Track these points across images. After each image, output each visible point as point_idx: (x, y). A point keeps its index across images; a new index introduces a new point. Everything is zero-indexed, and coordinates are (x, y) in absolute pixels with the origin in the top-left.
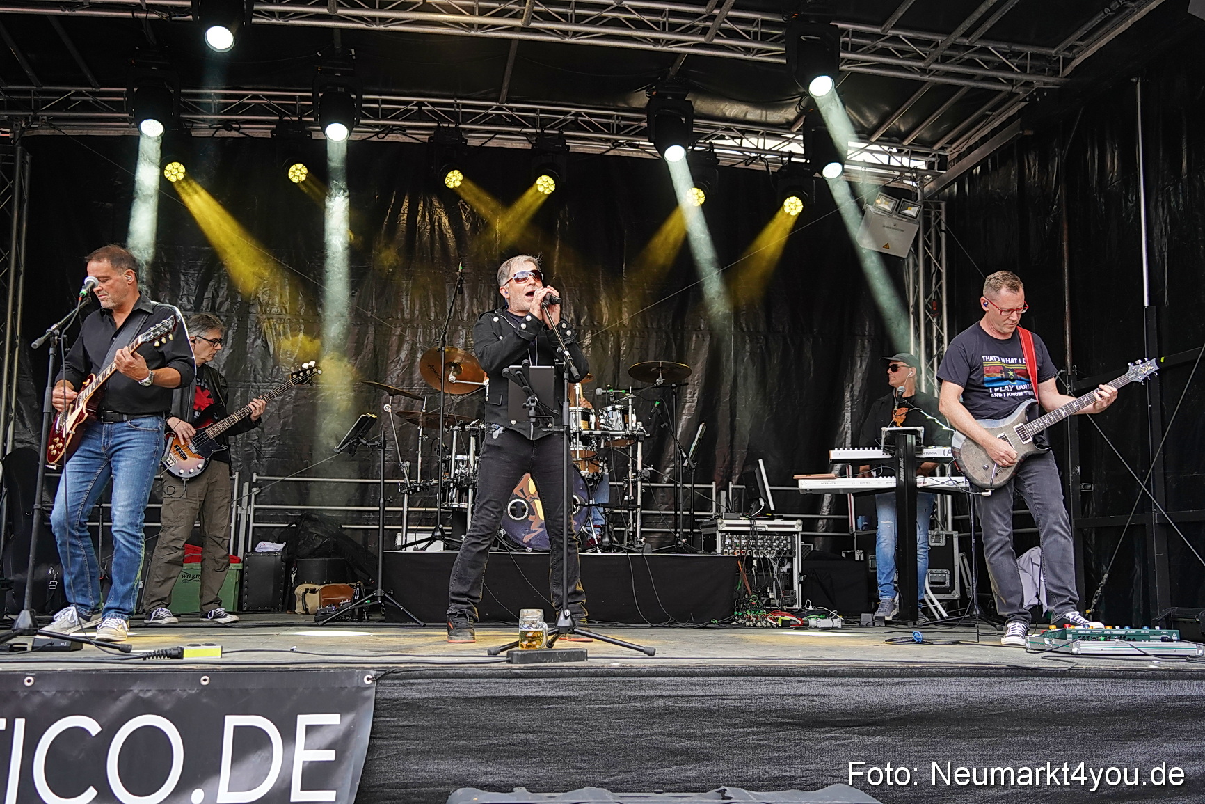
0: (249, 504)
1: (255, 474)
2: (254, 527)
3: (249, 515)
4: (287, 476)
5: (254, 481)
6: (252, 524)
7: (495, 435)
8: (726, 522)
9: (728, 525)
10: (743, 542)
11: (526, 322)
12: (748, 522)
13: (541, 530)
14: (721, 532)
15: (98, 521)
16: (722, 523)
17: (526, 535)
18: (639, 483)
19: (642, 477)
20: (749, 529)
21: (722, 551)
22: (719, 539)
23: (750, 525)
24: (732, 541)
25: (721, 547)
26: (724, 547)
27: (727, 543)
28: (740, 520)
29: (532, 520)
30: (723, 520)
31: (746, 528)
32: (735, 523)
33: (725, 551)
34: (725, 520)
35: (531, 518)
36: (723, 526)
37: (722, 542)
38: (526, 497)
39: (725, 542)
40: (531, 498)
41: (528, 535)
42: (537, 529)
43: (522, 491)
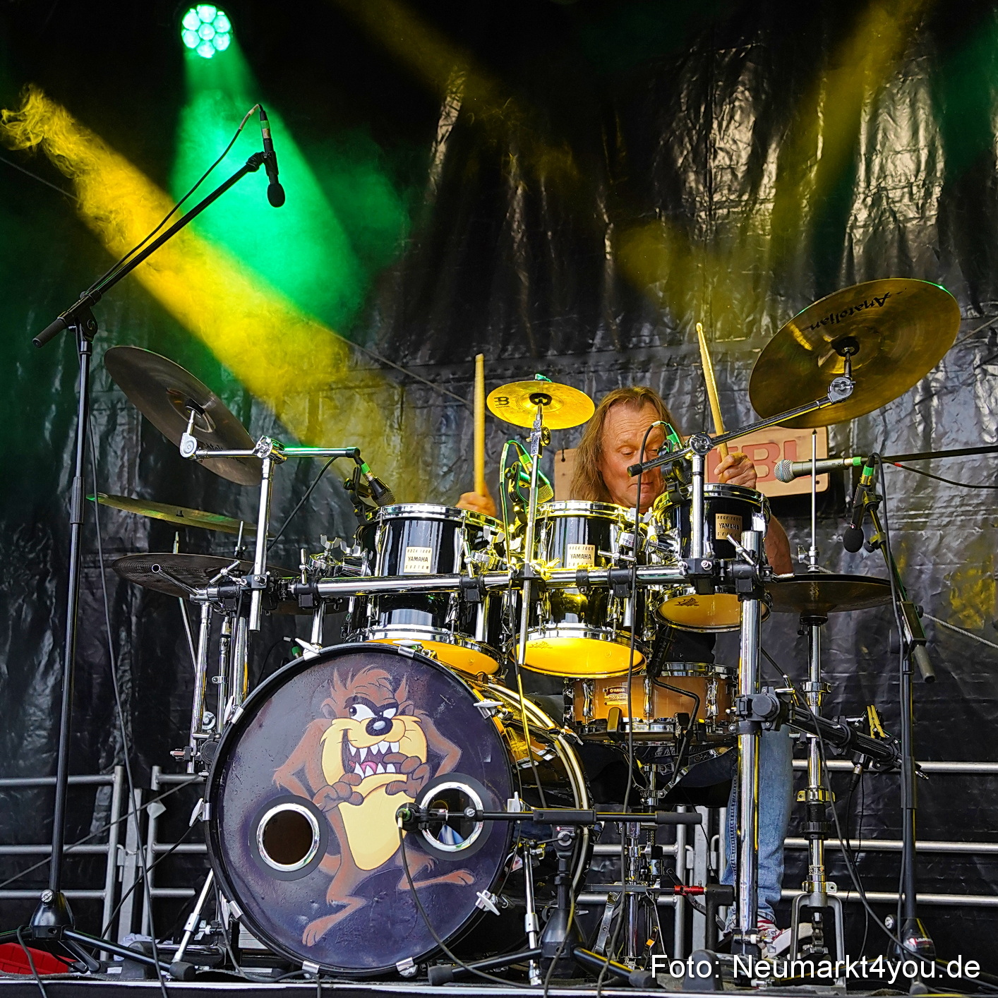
1: (155, 768)
3: (144, 868)
5: (154, 787)
13: (359, 903)
17: (311, 920)
18: (745, 743)
19: (755, 718)
40: (328, 796)
41: (318, 921)
42: (345, 901)
43: (300, 774)
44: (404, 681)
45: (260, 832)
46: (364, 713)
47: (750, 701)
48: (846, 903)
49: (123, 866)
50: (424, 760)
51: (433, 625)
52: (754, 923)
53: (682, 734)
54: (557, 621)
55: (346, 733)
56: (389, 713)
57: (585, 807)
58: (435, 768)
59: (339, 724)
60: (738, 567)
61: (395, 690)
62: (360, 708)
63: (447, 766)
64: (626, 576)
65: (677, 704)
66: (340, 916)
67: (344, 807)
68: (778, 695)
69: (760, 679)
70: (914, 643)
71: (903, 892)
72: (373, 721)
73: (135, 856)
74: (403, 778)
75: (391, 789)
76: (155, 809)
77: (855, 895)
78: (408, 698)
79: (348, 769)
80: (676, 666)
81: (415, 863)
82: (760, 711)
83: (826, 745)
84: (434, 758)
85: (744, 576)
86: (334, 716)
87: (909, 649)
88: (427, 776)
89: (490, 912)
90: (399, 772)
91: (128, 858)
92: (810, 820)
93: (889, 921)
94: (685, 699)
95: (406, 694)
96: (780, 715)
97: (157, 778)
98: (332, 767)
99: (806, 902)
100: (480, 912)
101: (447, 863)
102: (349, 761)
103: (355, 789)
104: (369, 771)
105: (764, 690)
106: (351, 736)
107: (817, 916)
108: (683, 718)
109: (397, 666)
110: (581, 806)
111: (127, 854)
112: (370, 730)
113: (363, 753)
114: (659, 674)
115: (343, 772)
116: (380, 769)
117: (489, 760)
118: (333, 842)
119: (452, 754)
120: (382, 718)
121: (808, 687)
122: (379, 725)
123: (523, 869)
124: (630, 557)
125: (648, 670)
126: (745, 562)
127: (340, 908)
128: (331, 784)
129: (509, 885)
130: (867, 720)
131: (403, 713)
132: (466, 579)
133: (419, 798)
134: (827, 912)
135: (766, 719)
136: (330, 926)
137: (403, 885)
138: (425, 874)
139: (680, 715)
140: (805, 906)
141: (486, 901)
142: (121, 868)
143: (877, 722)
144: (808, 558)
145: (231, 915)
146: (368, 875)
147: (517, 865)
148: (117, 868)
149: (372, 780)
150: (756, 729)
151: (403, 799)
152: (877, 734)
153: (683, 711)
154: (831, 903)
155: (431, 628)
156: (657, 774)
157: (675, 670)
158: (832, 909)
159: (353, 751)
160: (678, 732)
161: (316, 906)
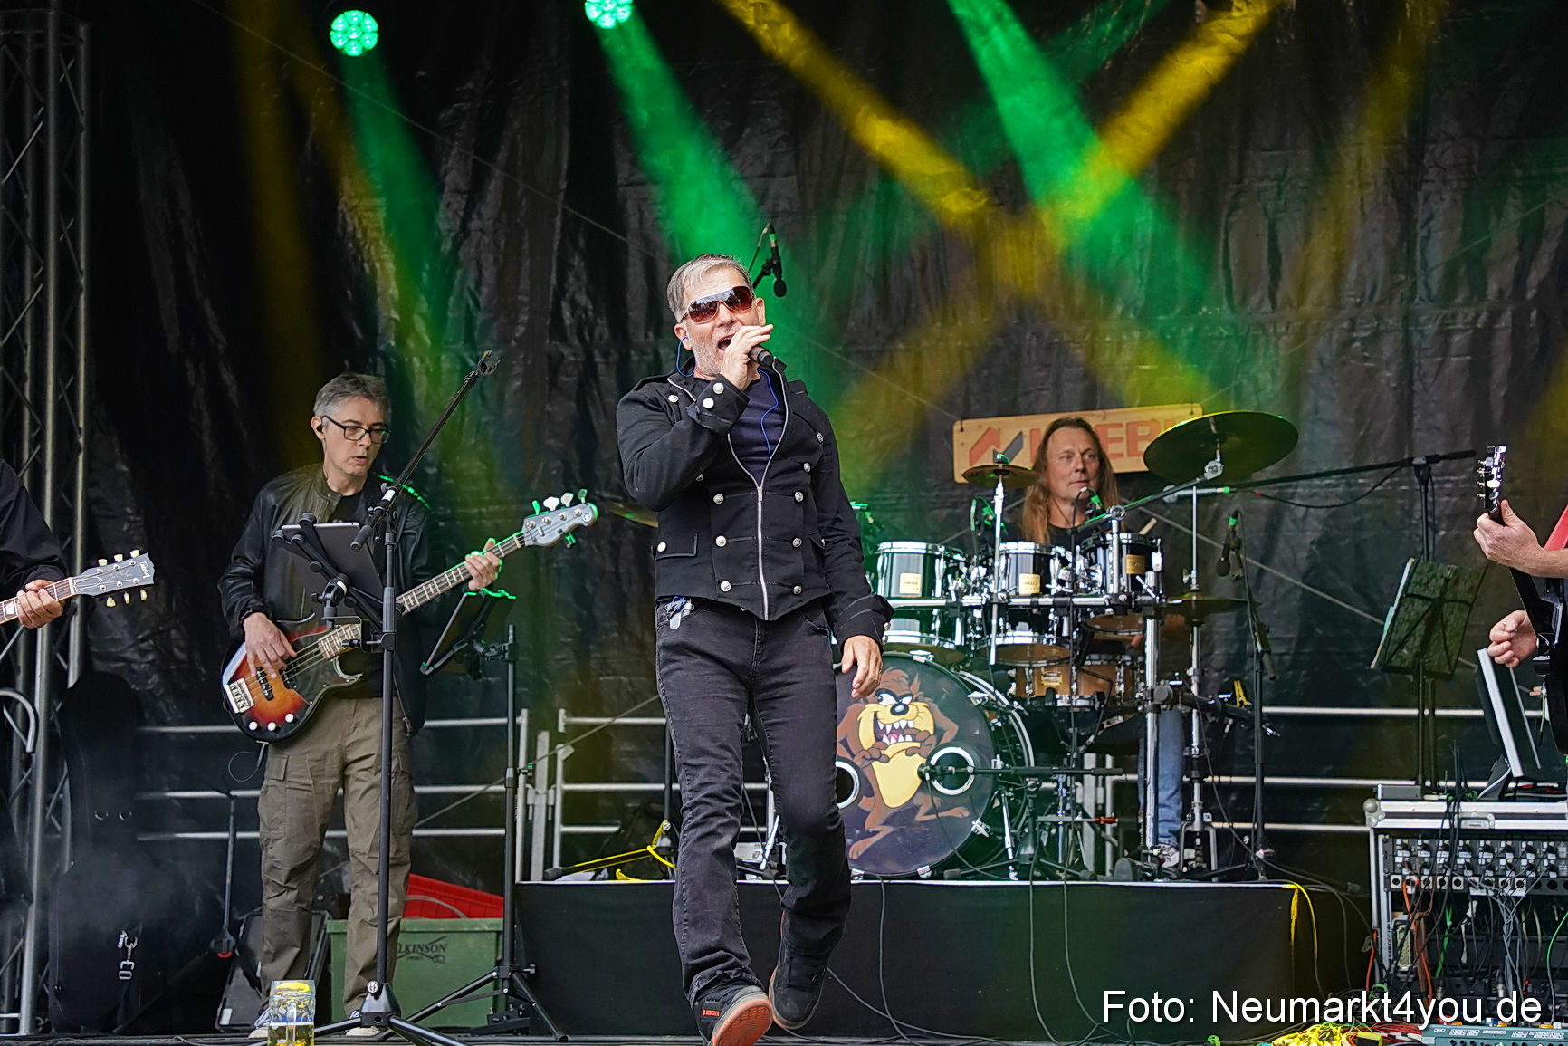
0: (551, 782)
1: (562, 712)
2: (565, 836)
3: (554, 807)
4: (616, 716)
5: (561, 729)
6: (560, 829)
7: (675, 623)
8: (1386, 807)
9: (1389, 815)
10: (1442, 857)
11: (712, 395)
12: (1442, 807)
13: (889, 829)
14: (1378, 831)
15: (227, 830)
16: (1375, 809)
17: (855, 841)
18: (1150, 716)
19: (1156, 702)
20: (1447, 825)
21: (1387, 878)
22: (1376, 850)
23: (1447, 815)
24: (1411, 855)
25: (1385, 867)
26: (1392, 868)
27: (1399, 860)
28: (1423, 800)
29: (867, 809)
30: (1377, 803)
31: (1440, 821)
32: (1410, 810)
33: (1393, 877)
34: (1383, 803)
35: (865, 804)
36: (1381, 817)
37: (1385, 858)
38: (853, 756)
39: (1395, 856)
40: (864, 757)
41: (860, 842)
42: (879, 828)
43: (846, 743)
44: (917, 677)
46: (888, 700)
47: (1152, 691)
48: (1218, 831)
49: (533, 806)
50: (932, 732)
51: (921, 631)
52: (1156, 842)
53: (1100, 708)
54: (1014, 629)
55: (876, 713)
56: (906, 700)
57: (1032, 764)
58: (939, 739)
59: (871, 708)
60: (1144, 598)
61: (910, 684)
62: (885, 696)
63: (948, 737)
64: (1066, 602)
65: (1096, 685)
66: (875, 839)
67: (875, 764)
68: (1172, 686)
69: (1160, 676)
70: (1263, 652)
71: (1256, 821)
72: (895, 706)
73: (544, 796)
74: (917, 745)
75: (909, 752)
76: (563, 752)
77: (1226, 825)
78: (920, 690)
79: (878, 739)
80: (1095, 656)
81: (925, 803)
82: (1160, 698)
83: (1204, 716)
84: (939, 732)
85: (1149, 604)
86: (867, 702)
87: (1259, 655)
88: (934, 744)
89: (982, 835)
90: (914, 740)
91: (538, 797)
92: (1192, 769)
93: (1246, 839)
94: (1100, 681)
95: (918, 687)
96: (1172, 701)
97: (564, 720)
98: (866, 737)
99: (1190, 828)
100: (973, 834)
101: (950, 802)
102: (878, 734)
103: (883, 752)
104: (893, 740)
105: (1162, 682)
106: (879, 716)
107: (1198, 841)
108: (1100, 695)
109: (912, 668)
110: (1029, 764)
111: (537, 793)
112: (893, 712)
113: (889, 728)
114: (1083, 664)
115: (874, 741)
116: (901, 738)
117: (977, 733)
118: (869, 789)
119: (951, 729)
120: (900, 704)
121: (1190, 672)
122: (899, 708)
123: (1001, 806)
124: (1067, 589)
125: (1075, 661)
126: (1148, 594)
127: (875, 833)
128: (866, 748)
129: (992, 818)
130: (1234, 696)
131: (916, 700)
132: (949, 601)
133: (929, 758)
134: (1204, 836)
135: (1164, 703)
136: (868, 845)
137: (920, 817)
138: (934, 811)
139: (1098, 694)
140: (1189, 831)
141: (979, 827)
142: (531, 808)
143: (1242, 693)
144: (1190, 579)
146: (892, 811)
147: (997, 803)
148: (527, 807)
149: (894, 746)
150: (1157, 709)
151: (918, 760)
152: (1242, 702)
153: (1099, 690)
154: (1207, 829)
155: (919, 634)
156: (1078, 734)
157: (1093, 660)
158: (1208, 834)
159: (881, 726)
160: (1097, 706)
161: (858, 832)
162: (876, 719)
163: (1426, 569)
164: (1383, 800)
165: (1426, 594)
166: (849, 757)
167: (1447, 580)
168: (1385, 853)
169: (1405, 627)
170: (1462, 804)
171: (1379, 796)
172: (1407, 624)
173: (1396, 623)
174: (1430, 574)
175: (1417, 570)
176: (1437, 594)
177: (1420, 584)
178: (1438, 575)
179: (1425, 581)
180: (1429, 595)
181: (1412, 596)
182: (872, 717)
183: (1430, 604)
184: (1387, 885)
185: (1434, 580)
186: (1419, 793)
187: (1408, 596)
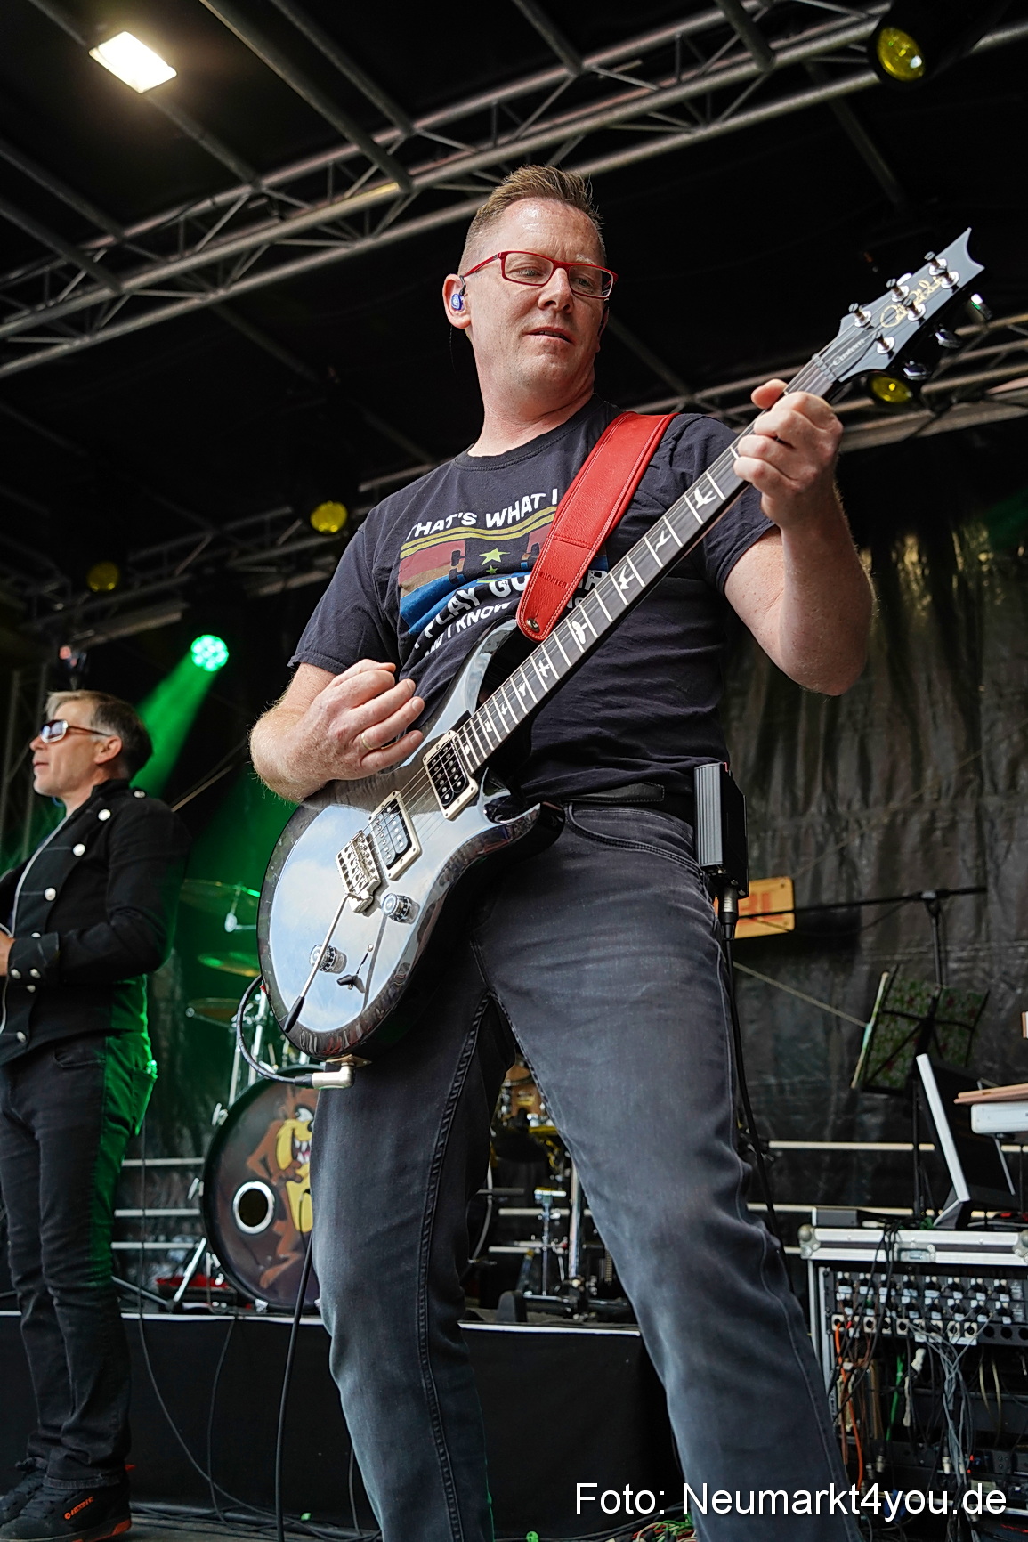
8: (822, 1234)
9: (824, 1245)
12: (876, 1235)
13: (298, 1256)
14: (816, 1263)
16: (809, 1238)
17: (266, 1268)
20: (882, 1256)
21: (828, 1319)
22: (816, 1284)
23: (885, 1246)
24: (853, 1292)
25: (826, 1305)
26: (834, 1306)
27: (840, 1297)
28: (861, 1227)
29: (280, 1233)
30: (812, 1230)
31: (874, 1252)
32: (845, 1239)
33: (835, 1317)
34: (818, 1230)
35: (279, 1228)
36: (816, 1246)
37: (826, 1294)
38: (270, 1175)
39: (836, 1292)
40: (279, 1177)
41: (271, 1270)
42: (288, 1255)
43: (264, 1162)
45: (236, 1201)
46: (306, 1116)
55: (294, 1130)
59: (290, 1123)
62: (303, 1112)
66: (285, 1266)
67: (290, 1184)
72: (312, 1123)
79: (294, 1157)
86: (286, 1118)
98: (284, 1156)
102: (294, 1152)
103: (298, 1171)
104: (307, 1158)
106: (297, 1133)
112: (310, 1128)
113: (304, 1146)
115: (291, 1159)
118: (283, 1213)
127: (285, 1260)
128: (283, 1166)
136: (278, 1273)
145: (213, 1265)
146: (302, 1236)
159: (297, 1144)
161: (270, 1258)
162: (293, 1137)
163: (907, 985)
164: (818, 1226)
165: (911, 1012)
166: (265, 1176)
167: (935, 1000)
168: (826, 1288)
169: (889, 1047)
170: (901, 1232)
171: (814, 1222)
172: (891, 1044)
173: (876, 1041)
174: (913, 993)
175: (895, 985)
176: (926, 1013)
177: (901, 1000)
178: (924, 994)
179: (907, 998)
180: (916, 1014)
181: (892, 1013)
182: (290, 1134)
183: (918, 1023)
184: (829, 1327)
185: (919, 999)
186: (854, 1219)
187: (885, 1012)
